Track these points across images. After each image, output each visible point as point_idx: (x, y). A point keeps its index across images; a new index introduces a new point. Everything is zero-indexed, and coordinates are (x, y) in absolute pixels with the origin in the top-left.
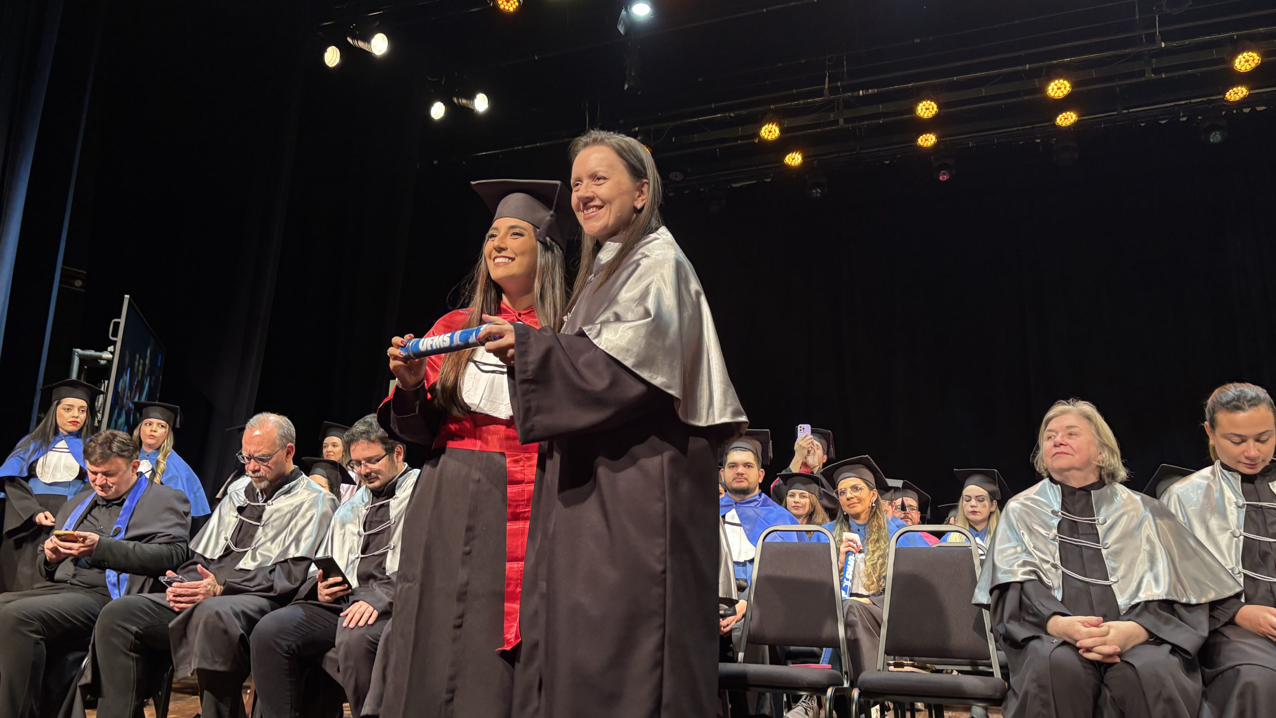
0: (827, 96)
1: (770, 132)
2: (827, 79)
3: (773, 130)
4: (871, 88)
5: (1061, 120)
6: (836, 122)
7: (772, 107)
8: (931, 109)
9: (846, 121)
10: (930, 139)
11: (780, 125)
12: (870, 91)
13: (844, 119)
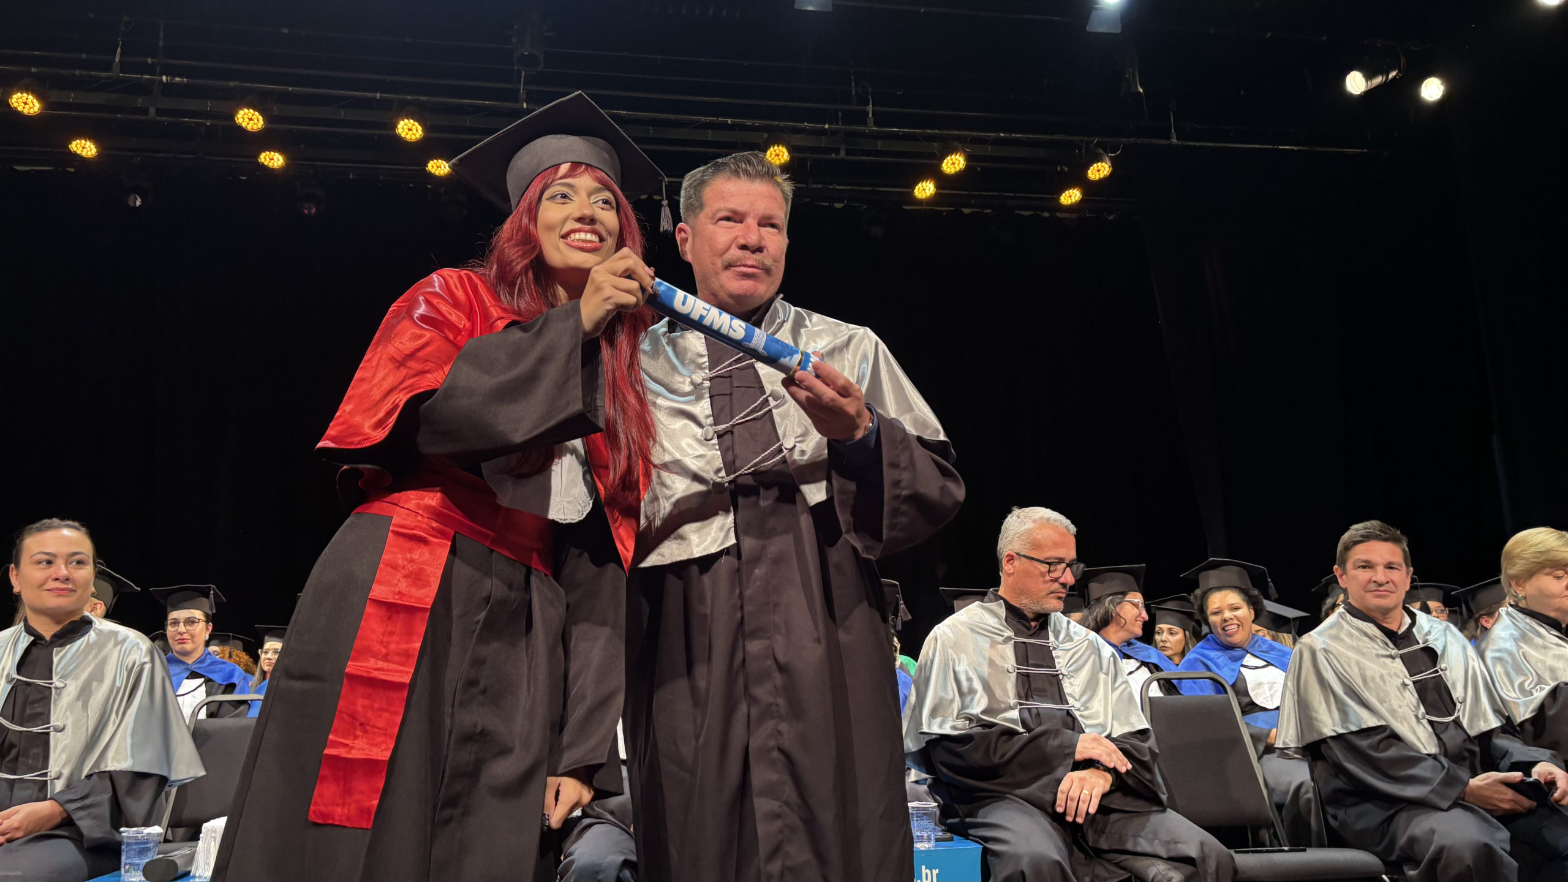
0: (116, 73)
1: (25, 103)
2: (119, 50)
3: (29, 101)
4: (179, 76)
5: (433, 167)
6: (145, 111)
7: (33, 70)
8: (256, 121)
9: (159, 112)
10: (275, 158)
11: (40, 97)
12: (178, 79)
13: (157, 110)
